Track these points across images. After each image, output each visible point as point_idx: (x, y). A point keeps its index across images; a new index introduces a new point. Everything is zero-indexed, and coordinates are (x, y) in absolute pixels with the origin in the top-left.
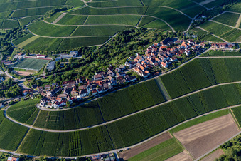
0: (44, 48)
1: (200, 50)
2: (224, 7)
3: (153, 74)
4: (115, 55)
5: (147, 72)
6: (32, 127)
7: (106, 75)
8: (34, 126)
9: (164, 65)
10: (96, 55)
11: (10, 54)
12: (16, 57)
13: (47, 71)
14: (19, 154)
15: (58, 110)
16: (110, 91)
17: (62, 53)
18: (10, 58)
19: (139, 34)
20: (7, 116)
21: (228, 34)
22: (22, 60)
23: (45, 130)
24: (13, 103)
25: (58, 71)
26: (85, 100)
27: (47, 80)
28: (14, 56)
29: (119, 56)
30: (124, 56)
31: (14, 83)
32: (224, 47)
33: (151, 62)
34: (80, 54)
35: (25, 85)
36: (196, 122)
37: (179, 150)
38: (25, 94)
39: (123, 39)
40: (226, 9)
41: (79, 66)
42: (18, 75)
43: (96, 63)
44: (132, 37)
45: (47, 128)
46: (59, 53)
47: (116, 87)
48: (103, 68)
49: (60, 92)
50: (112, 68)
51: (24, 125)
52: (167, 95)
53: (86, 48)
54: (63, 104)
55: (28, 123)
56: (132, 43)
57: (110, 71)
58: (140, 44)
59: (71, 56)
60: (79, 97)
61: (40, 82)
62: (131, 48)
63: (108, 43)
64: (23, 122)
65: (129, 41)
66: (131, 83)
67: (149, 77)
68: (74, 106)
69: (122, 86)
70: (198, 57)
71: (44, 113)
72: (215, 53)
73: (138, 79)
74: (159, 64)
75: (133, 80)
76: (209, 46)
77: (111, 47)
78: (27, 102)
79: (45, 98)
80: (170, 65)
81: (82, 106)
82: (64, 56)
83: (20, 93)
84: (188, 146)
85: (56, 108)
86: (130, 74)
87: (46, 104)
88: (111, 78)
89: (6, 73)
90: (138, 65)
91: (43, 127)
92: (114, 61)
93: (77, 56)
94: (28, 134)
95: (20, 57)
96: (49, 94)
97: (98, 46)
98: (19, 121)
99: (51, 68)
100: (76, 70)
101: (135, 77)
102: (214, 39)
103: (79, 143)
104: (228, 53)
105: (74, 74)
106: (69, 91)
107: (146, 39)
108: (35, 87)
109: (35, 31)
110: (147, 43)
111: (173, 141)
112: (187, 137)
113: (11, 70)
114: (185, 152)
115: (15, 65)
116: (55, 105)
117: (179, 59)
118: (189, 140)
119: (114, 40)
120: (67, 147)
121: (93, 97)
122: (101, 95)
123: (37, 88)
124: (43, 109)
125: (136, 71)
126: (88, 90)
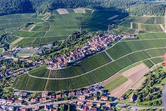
0: (30, 44)
1: (120, 39)
2: (122, 20)
3: (102, 49)
4: (75, 44)
6: (48, 78)
8: (50, 78)
9: (105, 45)
12: (13, 49)
14: (47, 92)
15: (61, 68)
16: (84, 58)
17: (43, 45)
18: (10, 50)
20: (30, 75)
21: (129, 31)
22: (19, 50)
24: (30, 69)
25: (46, 54)
26: (74, 63)
29: (79, 44)
30: (81, 44)
31: (22, 61)
32: (129, 37)
34: (54, 45)
36: (129, 68)
37: (126, 80)
38: (34, 65)
39: (76, 37)
40: (123, 21)
41: (57, 50)
44: (79, 35)
45: (57, 78)
46: (41, 45)
47: (86, 56)
52: (111, 58)
53: (56, 42)
54: (63, 65)
55: (45, 77)
56: (82, 38)
57: (79, 50)
58: (87, 38)
59: (49, 46)
60: (70, 61)
62: (82, 40)
63: (67, 39)
64: (42, 77)
66: (93, 54)
67: (101, 51)
68: (69, 66)
69: (89, 55)
70: (119, 41)
71: (53, 71)
72: (127, 39)
73: (96, 52)
74: (103, 45)
75: (94, 52)
76: (122, 36)
77: (71, 41)
80: (108, 45)
81: (73, 66)
82: (45, 46)
84: (129, 77)
85: (60, 68)
86: (90, 50)
88: (82, 52)
90: (92, 46)
95: (17, 49)
98: (39, 77)
99: (41, 52)
102: (123, 34)
103: (78, 82)
104: (132, 39)
105: (58, 54)
107: (88, 36)
109: (18, 35)
111: (122, 76)
113: (15, 56)
114: (129, 80)
115: (16, 53)
117: (111, 43)
118: (129, 75)
120: (72, 85)
121: (77, 61)
122: (80, 60)
123: (40, 62)
124: (52, 69)
125: (93, 49)
126: (74, 58)
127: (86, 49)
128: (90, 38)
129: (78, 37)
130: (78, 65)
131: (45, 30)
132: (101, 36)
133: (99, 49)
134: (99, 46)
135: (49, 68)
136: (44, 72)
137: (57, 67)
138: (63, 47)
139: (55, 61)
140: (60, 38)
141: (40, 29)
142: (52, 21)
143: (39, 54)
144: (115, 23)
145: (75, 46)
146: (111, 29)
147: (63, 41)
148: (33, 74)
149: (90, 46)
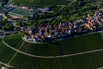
0: (28, 3)
3: (98, 29)
4: (73, 13)
5: (95, 27)
7: (68, 25)
8: (20, 50)
10: (61, 12)
11: (6, 4)
12: (10, 6)
13: (29, 17)
14: (9, 66)
15: (35, 42)
16: (69, 36)
17: (39, 7)
18: (6, 6)
19: (91, 2)
20: (3, 41)
22: (13, 8)
23: (26, 54)
25: (35, 18)
26: (53, 39)
27: (29, 23)
28: (9, 5)
29: (76, 15)
30: (80, 15)
31: (8, 22)
33: (98, 21)
34: (50, 10)
35: (15, 24)
38: (15, 29)
39: (79, 4)
42: (10, 17)
43: (61, 17)
44: (86, 3)
45: (27, 53)
46: (37, 7)
48: (66, 21)
49: (37, 32)
50: (71, 21)
51: (13, 49)
53: (55, 6)
54: (39, 39)
55: (15, 48)
56: (85, 7)
57: (70, 23)
58: (91, 9)
59: (44, 10)
60: (49, 36)
61: (24, 23)
62: (85, 10)
63: (69, 5)
64: (13, 47)
65: (84, 5)
66: (83, 33)
67: (95, 31)
68: (45, 42)
69: (77, 34)
71: (27, 43)
73: (88, 31)
75: (85, 31)
77: (71, 8)
78: (16, 35)
79: (28, 34)
81: (50, 42)
82: (40, 9)
83: (12, 28)
86: (83, 27)
87: (28, 38)
88: (70, 28)
89: (3, 15)
91: (25, 51)
92: (72, 17)
93: (49, 11)
94: (15, 55)
95: (12, 6)
96: (30, 32)
97: (63, 6)
98: (10, 46)
99: (32, 16)
100: (48, 20)
101: (86, 29)
103: (47, 65)
105: (46, 22)
106: (43, 32)
107: (95, 6)
108: (21, 26)
110: (96, 8)
113: (6, 14)
115: (9, 11)
116: (34, 39)
119: (73, 4)
121: (58, 38)
122: (63, 37)
124: (26, 40)
137: (32, 40)
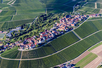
1: (86, 19)
3: (70, 29)
4: (43, 26)
6: (21, 60)
7: (47, 32)
9: (73, 25)
15: (32, 49)
16: (53, 38)
17: (12, 28)
19: (50, 16)
20: (2, 58)
21: (94, 11)
24: (2, 52)
25: (15, 36)
27: (12, 41)
32: (95, 16)
36: (97, 46)
37: (96, 56)
40: (87, 1)
41: (26, 33)
47: (56, 36)
52: (80, 37)
53: (24, 25)
54: (34, 46)
56: (48, 20)
58: (54, 20)
59: (18, 29)
60: (40, 42)
62: (50, 22)
63: (35, 22)
66: (62, 34)
68: (39, 47)
69: (58, 36)
70: (86, 21)
71: (25, 52)
72: (93, 19)
73: (64, 32)
74: (70, 25)
75: (62, 33)
76: (88, 16)
77: (38, 23)
80: (75, 25)
81: (43, 46)
84: (99, 54)
85: (31, 49)
86: (59, 31)
87: (24, 48)
88: (51, 33)
90: (60, 27)
93: (21, 29)
94: (21, 63)
99: (10, 36)
101: (62, 31)
102: (89, 14)
104: (98, 18)
105: (28, 36)
107: (55, 17)
108: (9, 44)
111: (92, 54)
112: (97, 52)
114: (99, 57)
116: (30, 47)
117: (78, 23)
118: (98, 52)
120: (45, 64)
121: (47, 42)
122: (50, 40)
123: (11, 44)
124: (24, 50)
125: (61, 29)
126: (44, 39)
127: (54, 30)
128: (56, 19)
129: (45, 19)
130: (48, 46)
131: (12, 14)
132: (67, 17)
133: (67, 29)
134: (66, 27)
135: (21, 49)
136: (16, 54)
137: (28, 48)
138: (31, 30)
139: (26, 43)
140: (28, 21)
141: (7, 13)
142: (18, 5)
143: (8, 37)
144: (79, 4)
145: (43, 28)
146: (76, 10)
147: (31, 24)
148: (5, 57)
149: (58, 27)
